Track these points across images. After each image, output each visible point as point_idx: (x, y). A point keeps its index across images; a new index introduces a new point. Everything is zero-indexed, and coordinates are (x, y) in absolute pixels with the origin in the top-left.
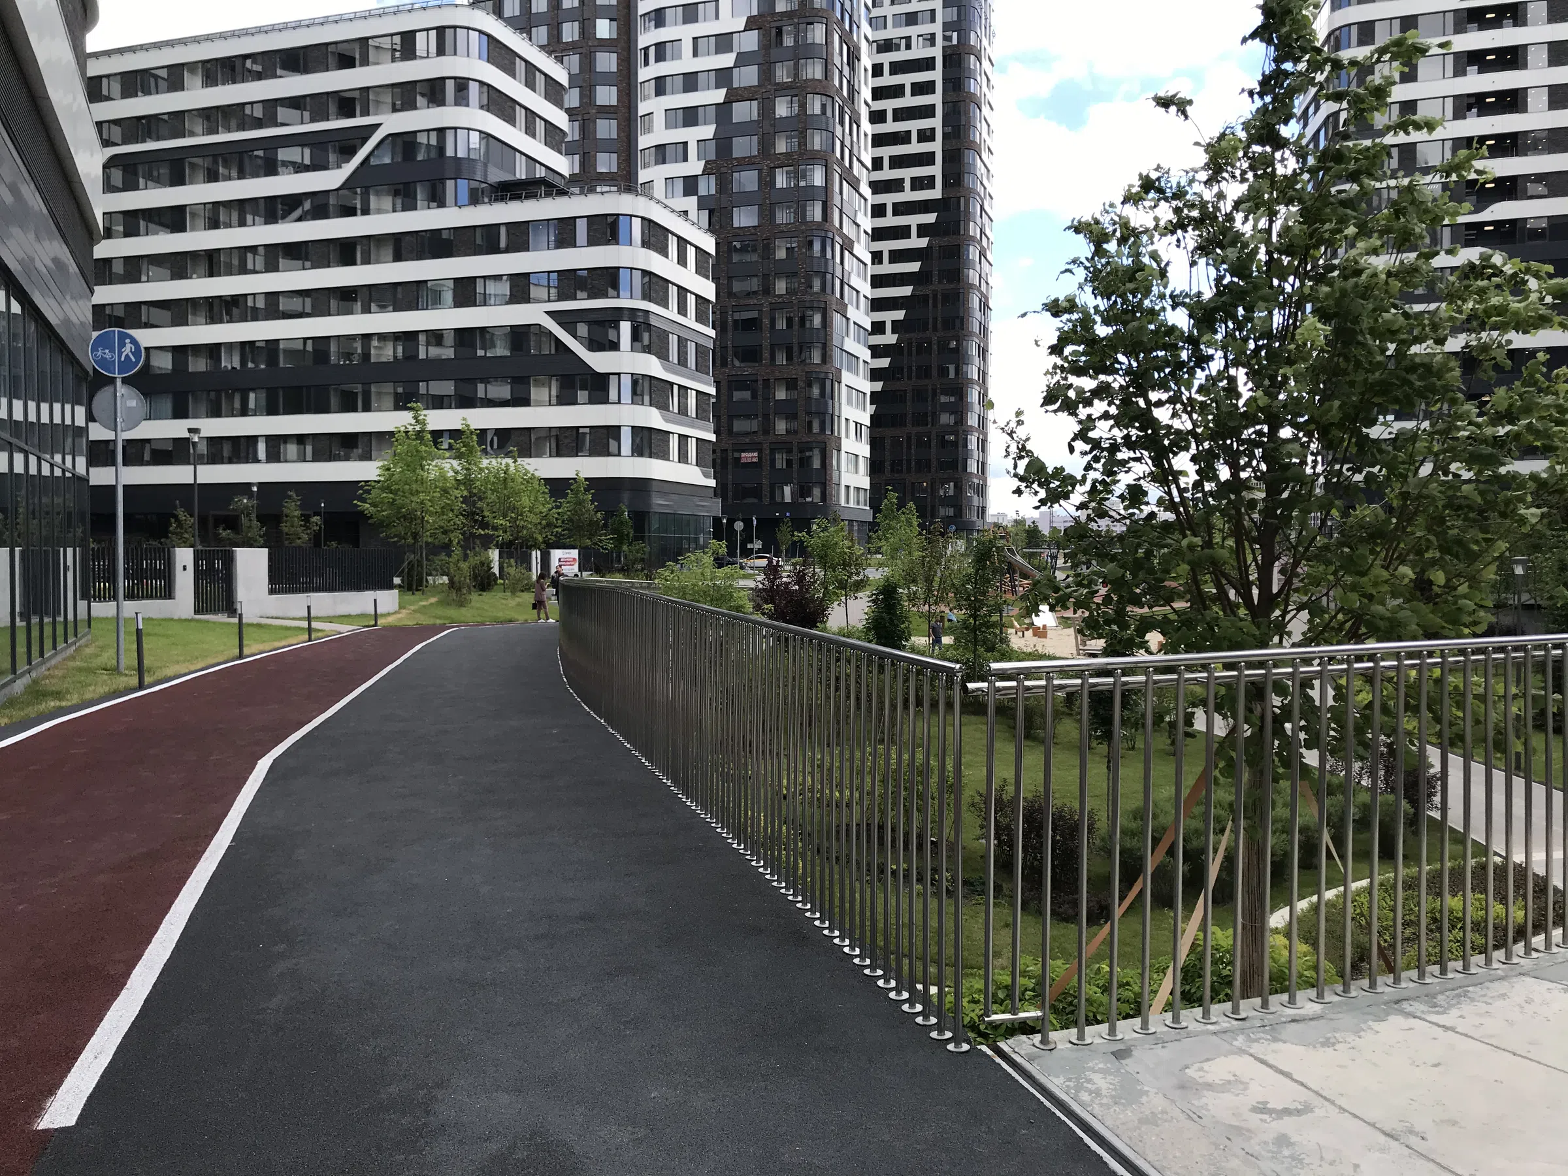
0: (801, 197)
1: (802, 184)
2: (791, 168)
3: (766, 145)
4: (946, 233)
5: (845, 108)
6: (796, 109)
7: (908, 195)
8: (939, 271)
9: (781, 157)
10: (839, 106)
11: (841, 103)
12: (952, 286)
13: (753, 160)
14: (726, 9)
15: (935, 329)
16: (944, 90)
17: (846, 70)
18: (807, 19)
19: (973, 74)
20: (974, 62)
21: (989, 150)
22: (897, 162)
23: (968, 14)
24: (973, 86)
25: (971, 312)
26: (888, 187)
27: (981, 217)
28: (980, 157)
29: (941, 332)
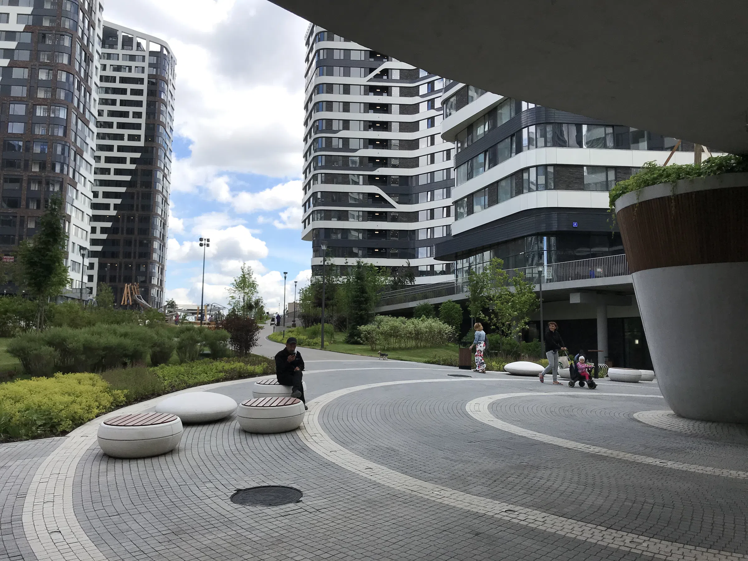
0: (52, 122)
1: (52, 115)
2: (46, 107)
3: (32, 92)
4: (146, 163)
5: (82, 83)
6: (51, 77)
7: (126, 143)
8: (141, 181)
9: (41, 100)
10: (78, 81)
11: (79, 80)
12: (147, 190)
13: (23, 99)
14: (13, 18)
15: (137, 210)
16: (148, 95)
17: (83, 64)
18: (60, 33)
19: (163, 90)
20: (164, 85)
21: (171, 128)
22: (121, 126)
23: (162, 61)
24: (163, 96)
25: (157, 204)
26: (115, 137)
27: (165, 159)
28: (165, 130)
29: (140, 212)
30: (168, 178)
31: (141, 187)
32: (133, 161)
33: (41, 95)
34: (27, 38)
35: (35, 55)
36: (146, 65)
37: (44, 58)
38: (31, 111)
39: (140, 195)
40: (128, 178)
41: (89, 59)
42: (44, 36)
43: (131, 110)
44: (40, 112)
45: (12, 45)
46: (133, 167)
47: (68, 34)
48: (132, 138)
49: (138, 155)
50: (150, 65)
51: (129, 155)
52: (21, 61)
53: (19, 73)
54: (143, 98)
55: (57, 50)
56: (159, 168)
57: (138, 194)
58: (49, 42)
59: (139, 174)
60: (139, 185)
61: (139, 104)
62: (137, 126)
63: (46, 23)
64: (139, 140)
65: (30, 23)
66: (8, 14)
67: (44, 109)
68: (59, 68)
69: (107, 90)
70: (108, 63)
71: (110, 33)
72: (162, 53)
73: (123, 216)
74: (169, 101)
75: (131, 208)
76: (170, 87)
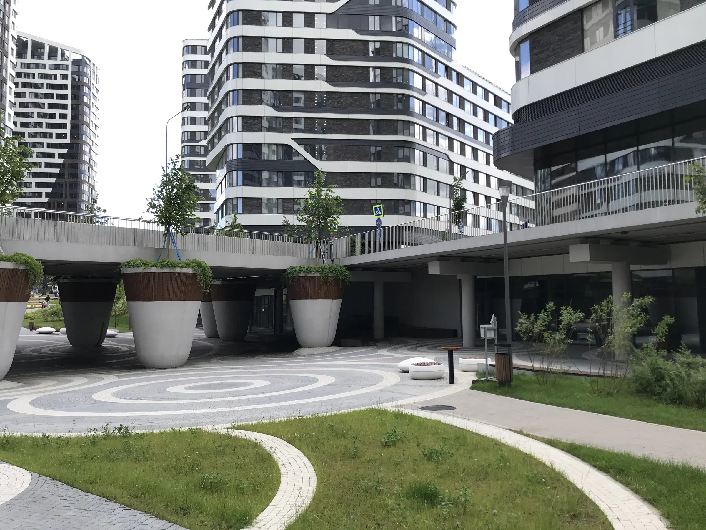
4: (72, 157)
7: (54, 140)
8: (68, 173)
12: (74, 180)
15: (66, 197)
19: (85, 94)
20: (86, 90)
21: (96, 125)
22: (49, 126)
23: (83, 69)
24: (86, 99)
25: (83, 192)
26: (45, 135)
27: (90, 153)
28: (90, 128)
29: (69, 199)
30: (94, 168)
31: (68, 178)
32: (61, 156)
36: (69, 73)
39: (68, 184)
40: (57, 170)
41: (2, 82)
43: (58, 112)
46: (61, 161)
48: (59, 136)
49: (65, 151)
50: (73, 73)
51: (57, 151)
54: (68, 102)
56: (84, 161)
57: (66, 184)
59: (66, 167)
60: (66, 176)
61: (64, 107)
62: (64, 126)
64: (66, 138)
69: (36, 95)
70: (37, 72)
71: (38, 47)
72: (83, 61)
73: (54, 203)
74: (93, 103)
75: (60, 195)
76: (93, 91)
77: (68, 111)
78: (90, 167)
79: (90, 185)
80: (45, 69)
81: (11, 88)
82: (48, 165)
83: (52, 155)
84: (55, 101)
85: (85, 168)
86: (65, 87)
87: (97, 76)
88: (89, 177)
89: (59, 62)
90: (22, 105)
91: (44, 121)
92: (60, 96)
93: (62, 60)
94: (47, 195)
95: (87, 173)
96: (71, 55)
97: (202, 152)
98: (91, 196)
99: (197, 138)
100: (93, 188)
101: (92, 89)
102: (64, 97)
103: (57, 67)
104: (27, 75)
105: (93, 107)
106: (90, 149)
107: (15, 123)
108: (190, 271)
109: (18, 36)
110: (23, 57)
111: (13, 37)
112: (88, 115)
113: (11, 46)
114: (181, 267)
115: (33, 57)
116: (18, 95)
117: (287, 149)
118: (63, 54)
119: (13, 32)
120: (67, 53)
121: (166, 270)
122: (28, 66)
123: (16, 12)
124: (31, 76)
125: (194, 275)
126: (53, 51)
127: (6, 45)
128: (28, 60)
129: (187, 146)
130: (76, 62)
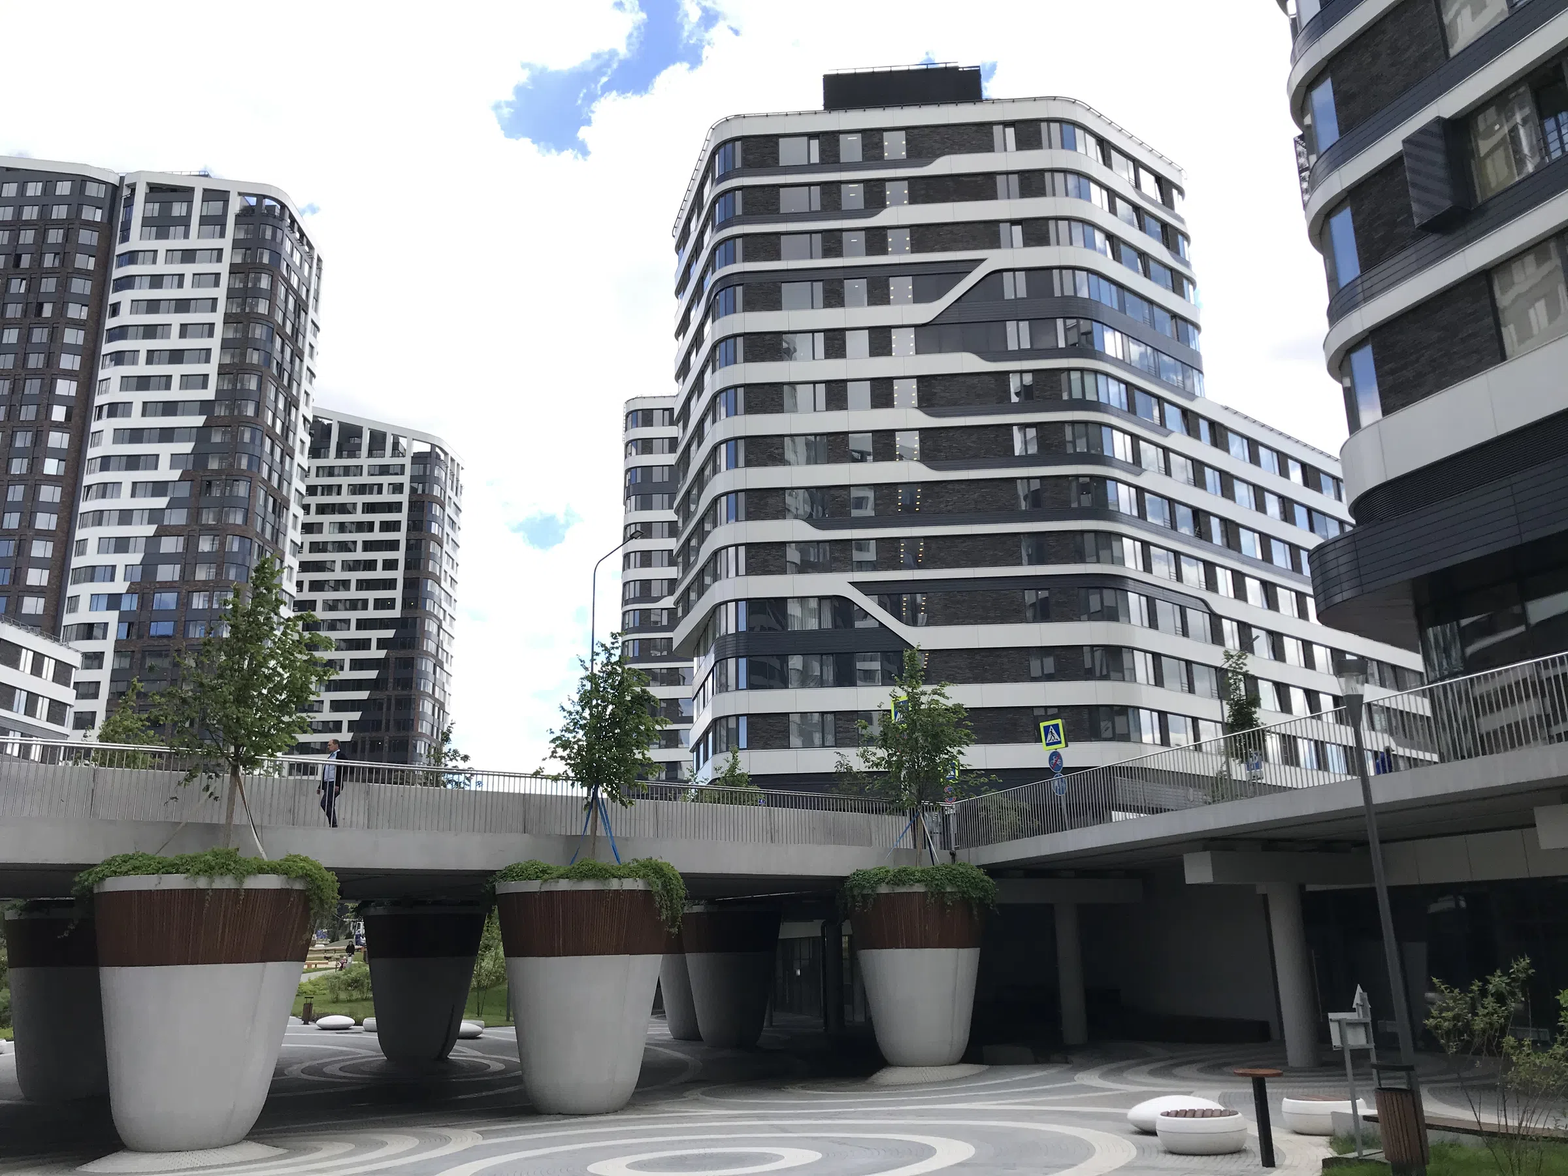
0: (213, 617)
1: (215, 606)
2: (207, 594)
3: (187, 572)
4: (403, 646)
5: (266, 547)
6: (216, 547)
7: (371, 613)
8: (395, 679)
9: (200, 584)
10: (259, 546)
11: (261, 544)
12: (405, 692)
13: (175, 585)
14: (165, 462)
15: (387, 729)
16: (408, 530)
17: (270, 517)
18: (231, 476)
19: (434, 519)
20: (436, 510)
21: (452, 579)
22: (363, 585)
23: (432, 471)
24: (435, 529)
25: (421, 716)
26: (353, 605)
27: (439, 635)
28: (440, 586)
29: (393, 732)
30: (446, 667)
31: (394, 689)
32: (382, 644)
33: (202, 574)
34: (184, 491)
35: (195, 515)
36: (405, 479)
37: (209, 518)
38: (184, 603)
39: (393, 701)
40: (372, 674)
41: (281, 506)
42: (209, 484)
43: (380, 556)
44: (199, 602)
45: (161, 502)
46: (382, 654)
47: (243, 478)
48: (381, 604)
49: (389, 633)
50: (413, 479)
51: (374, 635)
52: (174, 526)
53: (169, 545)
54: (401, 536)
55: (226, 504)
56: (427, 653)
57: (389, 700)
58: (216, 492)
59: (392, 665)
60: (390, 685)
61: (393, 545)
62: (390, 584)
63: (214, 465)
64: (392, 607)
65: (190, 467)
66: (158, 456)
67: (205, 596)
68: (229, 532)
69: (342, 527)
70: (345, 481)
71: (350, 433)
72: (434, 455)
73: (363, 742)
74: (448, 535)
75: (376, 726)
76: (449, 510)
77: (400, 555)
78: (438, 664)
79: (436, 700)
80: (361, 475)
81: (295, 516)
82: (357, 665)
83: (364, 644)
84: (377, 535)
85: (428, 665)
86: (395, 507)
87: (458, 481)
88: (434, 685)
89: (387, 460)
90: (315, 547)
91: (354, 576)
92: (387, 526)
93: (393, 456)
94: (352, 725)
95: (431, 677)
96: (410, 445)
97: (665, 622)
98: (436, 724)
99: (655, 593)
100: (442, 706)
101: (447, 508)
102: (393, 526)
103: (384, 470)
104: (327, 490)
105: (448, 543)
106: (440, 627)
107: (300, 584)
108: (638, 885)
109: (315, 417)
110: (322, 455)
111: (305, 419)
112: (438, 560)
113: (302, 436)
114: (620, 877)
115: (339, 455)
116: (308, 528)
117: (841, 606)
118: (396, 445)
119: (306, 411)
120: (403, 442)
121: (588, 885)
122: (331, 471)
123: (313, 374)
124: (335, 490)
125: (647, 893)
126: (378, 440)
127: (291, 434)
128: (331, 460)
129: (634, 610)
130: (419, 458)
